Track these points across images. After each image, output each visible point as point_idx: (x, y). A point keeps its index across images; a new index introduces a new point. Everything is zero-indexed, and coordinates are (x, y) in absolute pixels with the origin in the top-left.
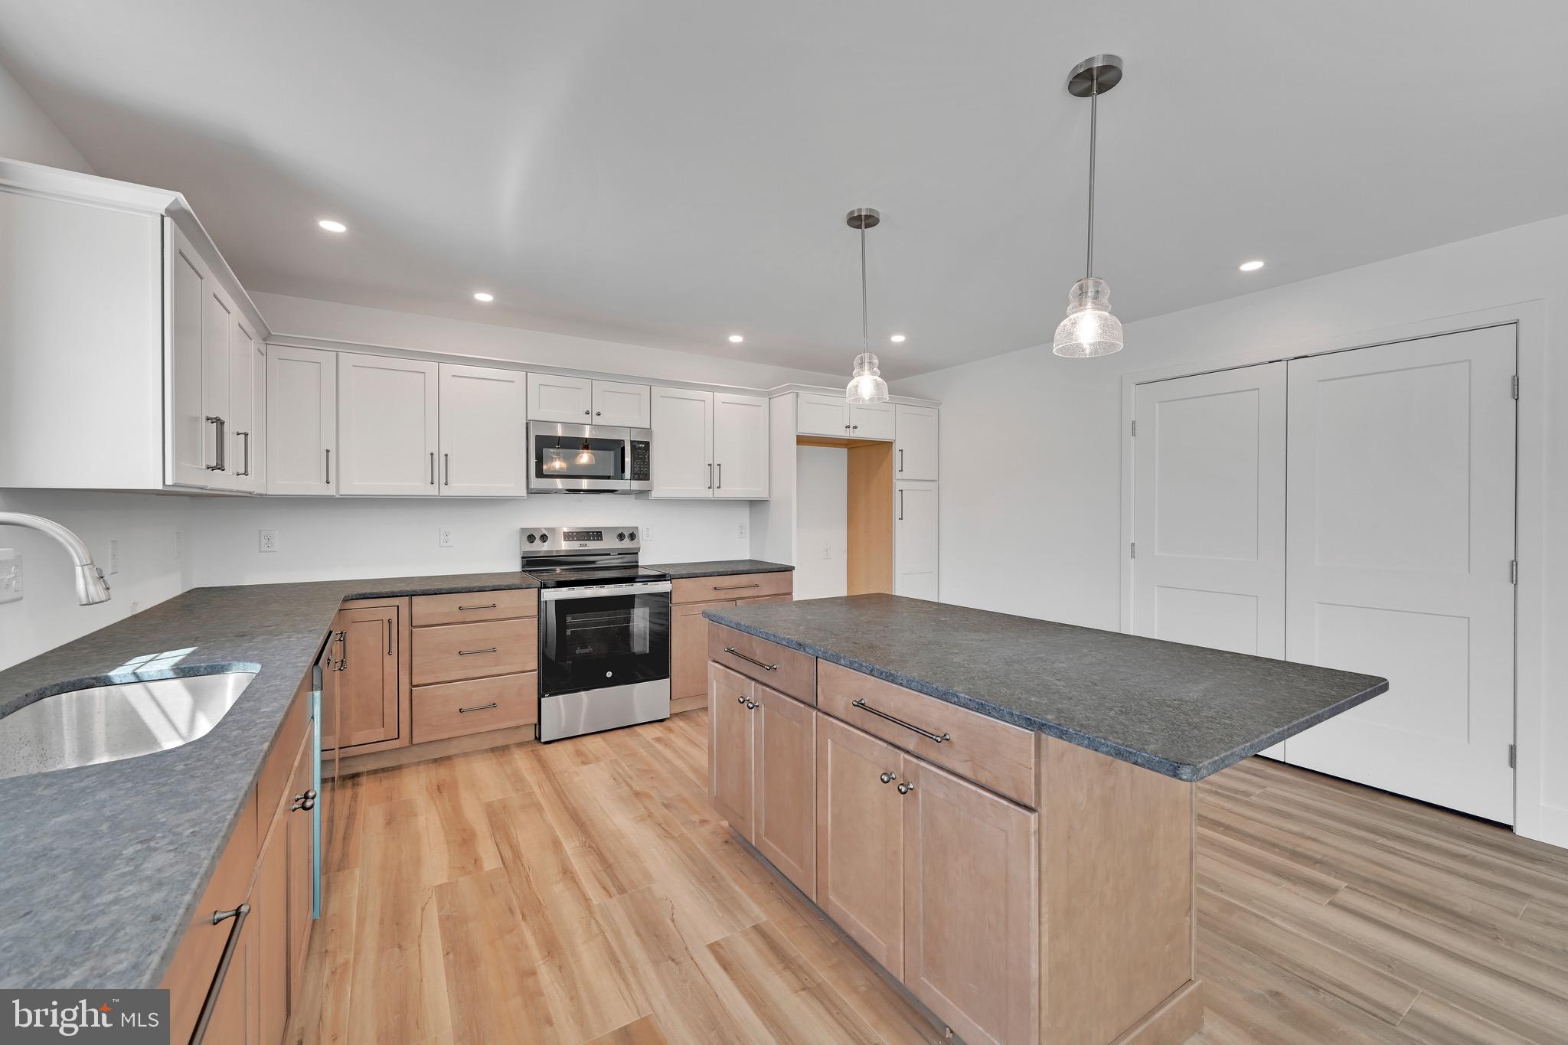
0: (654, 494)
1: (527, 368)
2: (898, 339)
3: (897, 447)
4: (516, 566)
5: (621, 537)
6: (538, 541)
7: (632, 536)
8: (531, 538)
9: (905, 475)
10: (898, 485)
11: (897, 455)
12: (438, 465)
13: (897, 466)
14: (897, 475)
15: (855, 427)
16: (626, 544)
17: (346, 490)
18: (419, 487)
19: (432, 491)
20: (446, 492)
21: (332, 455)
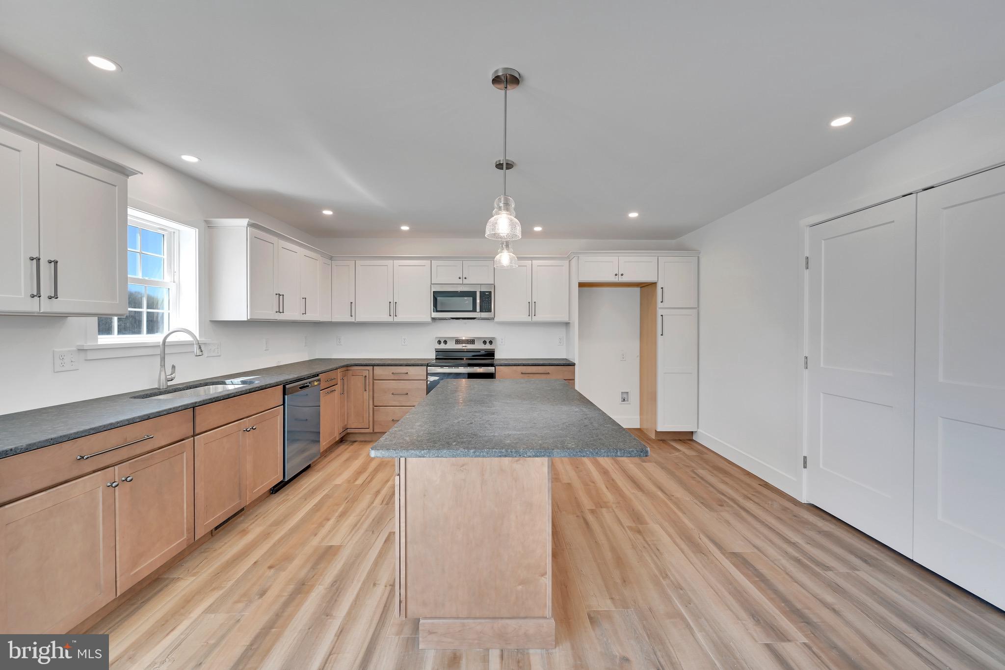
0: (496, 319)
1: (431, 258)
2: (633, 215)
3: (659, 286)
4: (433, 356)
5: (485, 342)
6: (442, 343)
7: (491, 342)
8: (439, 342)
9: (665, 305)
10: (660, 312)
11: (659, 291)
12: (393, 307)
13: (659, 299)
14: (659, 305)
15: (622, 275)
16: (488, 347)
17: (358, 320)
18: (384, 317)
19: (390, 319)
20: (396, 320)
21: (353, 304)
